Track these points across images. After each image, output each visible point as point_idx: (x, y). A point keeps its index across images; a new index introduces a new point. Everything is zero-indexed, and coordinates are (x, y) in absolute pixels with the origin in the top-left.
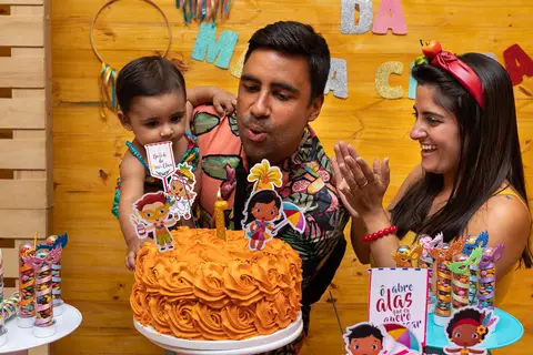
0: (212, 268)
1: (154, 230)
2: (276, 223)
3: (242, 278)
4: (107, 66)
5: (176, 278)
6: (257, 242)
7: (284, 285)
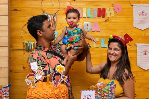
0: (45, 91)
1: (31, 83)
2: (60, 80)
3: (52, 94)
4: (25, 40)
5: (36, 94)
6: (56, 85)
7: (63, 95)
